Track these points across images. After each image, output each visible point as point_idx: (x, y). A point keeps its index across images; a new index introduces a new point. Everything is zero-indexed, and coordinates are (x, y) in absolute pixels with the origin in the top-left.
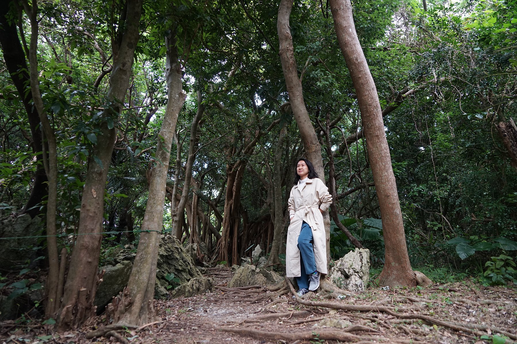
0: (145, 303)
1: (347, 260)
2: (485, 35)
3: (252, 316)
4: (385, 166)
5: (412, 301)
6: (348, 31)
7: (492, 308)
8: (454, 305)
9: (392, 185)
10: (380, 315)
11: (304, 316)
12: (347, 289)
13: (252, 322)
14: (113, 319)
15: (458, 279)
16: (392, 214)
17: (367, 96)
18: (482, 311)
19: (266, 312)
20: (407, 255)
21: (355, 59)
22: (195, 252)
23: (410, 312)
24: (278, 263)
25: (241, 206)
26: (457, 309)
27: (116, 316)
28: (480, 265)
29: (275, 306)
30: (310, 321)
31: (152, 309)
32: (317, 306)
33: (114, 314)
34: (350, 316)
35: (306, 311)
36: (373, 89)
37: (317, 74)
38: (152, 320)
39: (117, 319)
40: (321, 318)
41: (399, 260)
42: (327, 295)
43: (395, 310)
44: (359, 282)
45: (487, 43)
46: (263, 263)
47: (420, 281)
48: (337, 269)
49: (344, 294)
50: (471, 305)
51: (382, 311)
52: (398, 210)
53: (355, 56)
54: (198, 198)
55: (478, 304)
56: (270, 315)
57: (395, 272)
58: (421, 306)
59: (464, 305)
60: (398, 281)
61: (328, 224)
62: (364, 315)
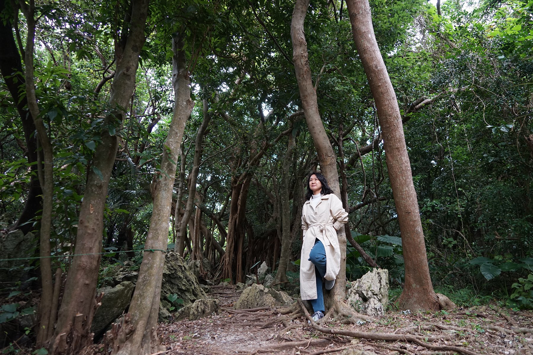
0: (148, 330)
1: (365, 281)
2: (509, 44)
3: (265, 344)
4: (405, 180)
5: (440, 328)
6: (368, 37)
7: (529, 337)
8: (487, 333)
9: (413, 201)
10: (408, 345)
11: (323, 345)
12: (365, 313)
13: (266, 352)
14: (112, 348)
15: (482, 303)
16: (413, 231)
17: (387, 106)
18: (519, 341)
19: (280, 339)
20: (429, 276)
21: (374, 66)
22: (199, 269)
23: (440, 341)
24: (286, 281)
25: (246, 220)
26: (490, 338)
27: (115, 346)
28: (504, 287)
29: (289, 332)
30: (330, 352)
31: (156, 337)
32: (336, 333)
33: (113, 343)
34: (375, 346)
35: (325, 340)
36: (393, 98)
37: (332, 82)
38: (156, 350)
39: (116, 348)
40: (343, 348)
41: (420, 282)
42: (345, 320)
43: (424, 340)
44: (378, 305)
45: (511, 52)
46: (269, 281)
47: (443, 304)
48: (354, 291)
49: (363, 319)
50: (506, 334)
51: (410, 341)
52: (419, 229)
53: (375, 63)
54: (202, 212)
55: (513, 332)
56: (284, 343)
57: (416, 295)
58: (451, 335)
59: (498, 333)
60: (419, 304)
61: (344, 242)
62: (390, 345)
